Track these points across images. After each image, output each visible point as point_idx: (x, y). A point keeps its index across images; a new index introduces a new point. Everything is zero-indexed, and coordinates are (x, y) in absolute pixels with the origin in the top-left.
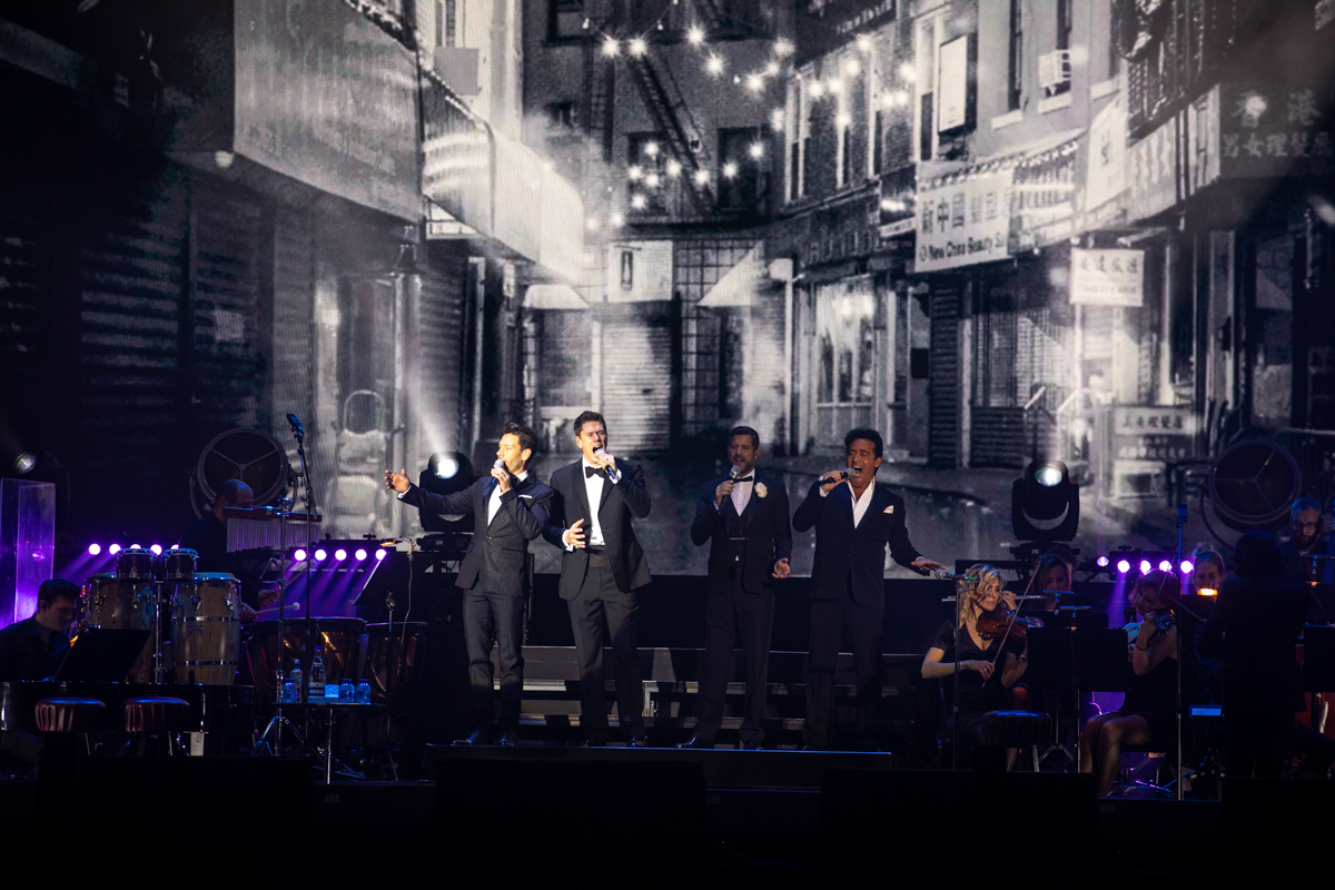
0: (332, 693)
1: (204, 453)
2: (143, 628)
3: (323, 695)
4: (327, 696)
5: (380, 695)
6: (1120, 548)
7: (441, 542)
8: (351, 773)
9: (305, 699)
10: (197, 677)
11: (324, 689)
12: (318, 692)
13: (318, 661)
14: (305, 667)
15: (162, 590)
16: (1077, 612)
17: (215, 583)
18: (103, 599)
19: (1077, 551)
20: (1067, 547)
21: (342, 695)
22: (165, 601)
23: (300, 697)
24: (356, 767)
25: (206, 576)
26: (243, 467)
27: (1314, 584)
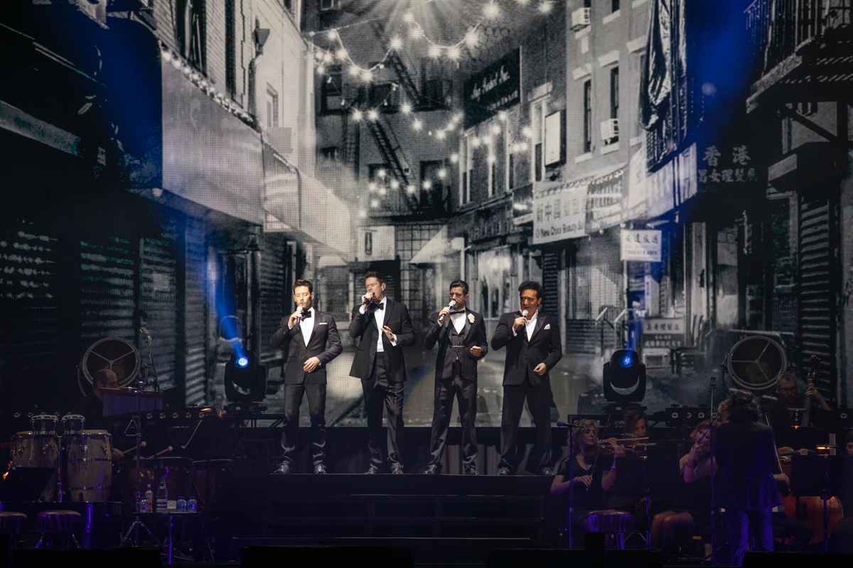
0: (172, 505)
1: (87, 354)
2: (50, 466)
3: (166, 507)
4: (168, 508)
5: (202, 507)
6: (672, 405)
7: (239, 408)
8: (184, 558)
9: (154, 510)
10: (85, 497)
11: (166, 503)
12: (163, 505)
13: (163, 485)
14: (154, 489)
15: (62, 441)
16: (647, 447)
17: (94, 437)
18: (24, 448)
19: (645, 408)
20: (639, 405)
21: (178, 507)
22: (63, 449)
23: (151, 509)
24: (187, 553)
25: (90, 432)
26: (111, 362)
27: (796, 427)
